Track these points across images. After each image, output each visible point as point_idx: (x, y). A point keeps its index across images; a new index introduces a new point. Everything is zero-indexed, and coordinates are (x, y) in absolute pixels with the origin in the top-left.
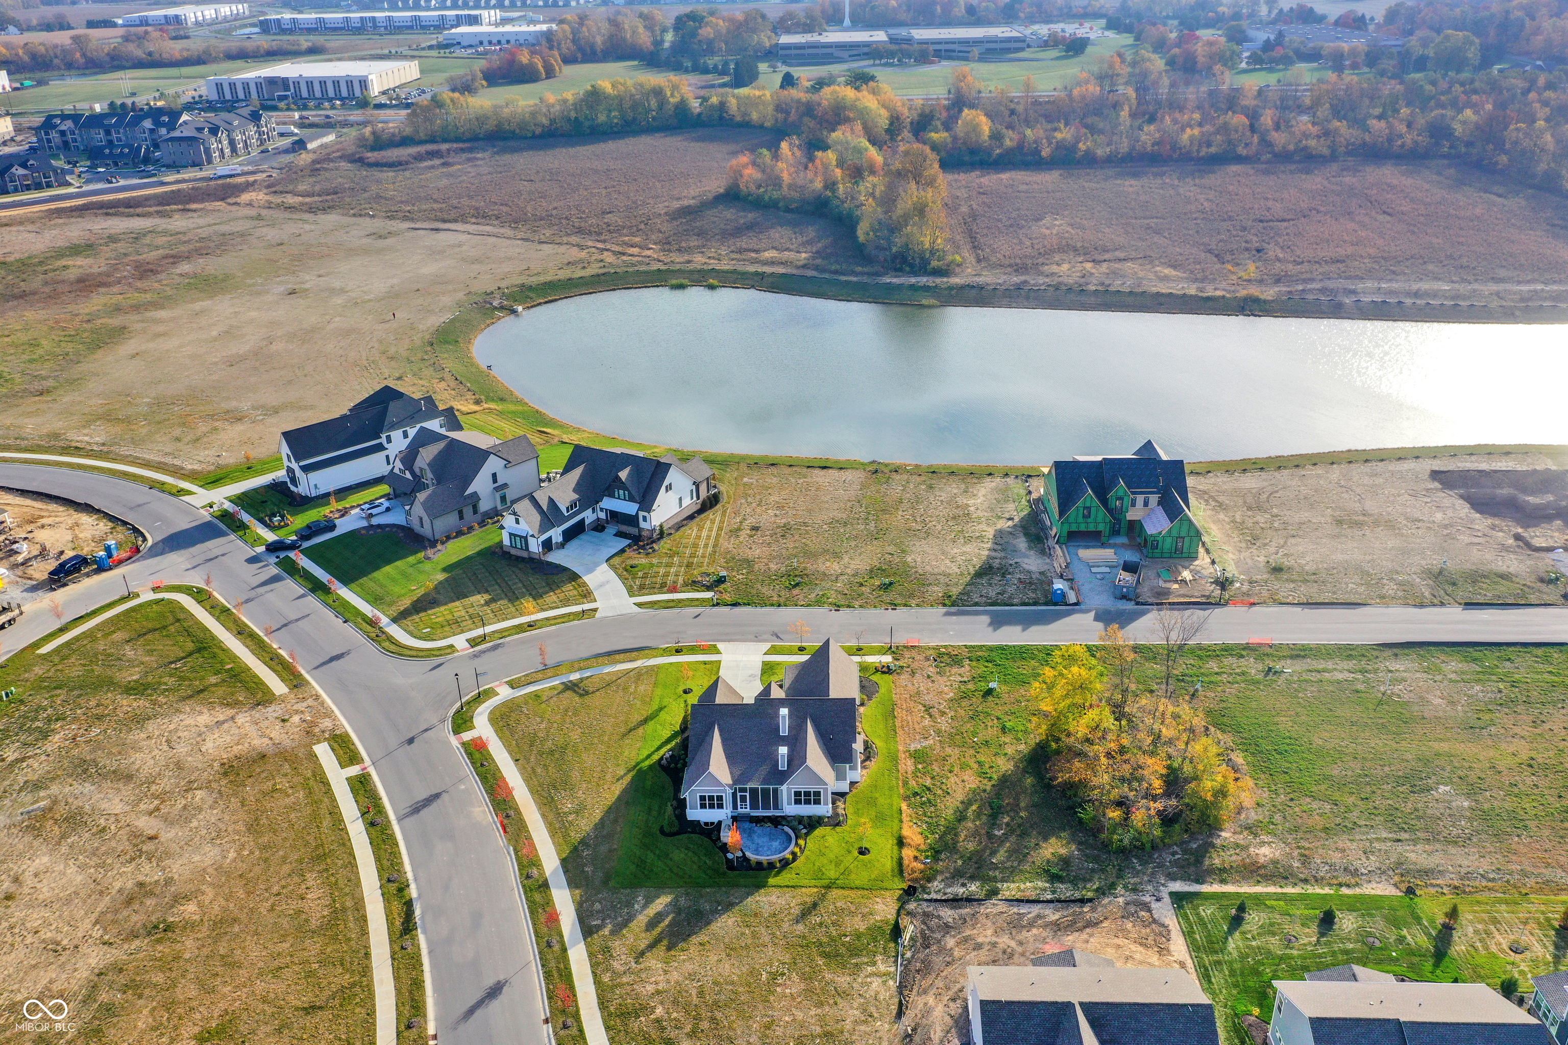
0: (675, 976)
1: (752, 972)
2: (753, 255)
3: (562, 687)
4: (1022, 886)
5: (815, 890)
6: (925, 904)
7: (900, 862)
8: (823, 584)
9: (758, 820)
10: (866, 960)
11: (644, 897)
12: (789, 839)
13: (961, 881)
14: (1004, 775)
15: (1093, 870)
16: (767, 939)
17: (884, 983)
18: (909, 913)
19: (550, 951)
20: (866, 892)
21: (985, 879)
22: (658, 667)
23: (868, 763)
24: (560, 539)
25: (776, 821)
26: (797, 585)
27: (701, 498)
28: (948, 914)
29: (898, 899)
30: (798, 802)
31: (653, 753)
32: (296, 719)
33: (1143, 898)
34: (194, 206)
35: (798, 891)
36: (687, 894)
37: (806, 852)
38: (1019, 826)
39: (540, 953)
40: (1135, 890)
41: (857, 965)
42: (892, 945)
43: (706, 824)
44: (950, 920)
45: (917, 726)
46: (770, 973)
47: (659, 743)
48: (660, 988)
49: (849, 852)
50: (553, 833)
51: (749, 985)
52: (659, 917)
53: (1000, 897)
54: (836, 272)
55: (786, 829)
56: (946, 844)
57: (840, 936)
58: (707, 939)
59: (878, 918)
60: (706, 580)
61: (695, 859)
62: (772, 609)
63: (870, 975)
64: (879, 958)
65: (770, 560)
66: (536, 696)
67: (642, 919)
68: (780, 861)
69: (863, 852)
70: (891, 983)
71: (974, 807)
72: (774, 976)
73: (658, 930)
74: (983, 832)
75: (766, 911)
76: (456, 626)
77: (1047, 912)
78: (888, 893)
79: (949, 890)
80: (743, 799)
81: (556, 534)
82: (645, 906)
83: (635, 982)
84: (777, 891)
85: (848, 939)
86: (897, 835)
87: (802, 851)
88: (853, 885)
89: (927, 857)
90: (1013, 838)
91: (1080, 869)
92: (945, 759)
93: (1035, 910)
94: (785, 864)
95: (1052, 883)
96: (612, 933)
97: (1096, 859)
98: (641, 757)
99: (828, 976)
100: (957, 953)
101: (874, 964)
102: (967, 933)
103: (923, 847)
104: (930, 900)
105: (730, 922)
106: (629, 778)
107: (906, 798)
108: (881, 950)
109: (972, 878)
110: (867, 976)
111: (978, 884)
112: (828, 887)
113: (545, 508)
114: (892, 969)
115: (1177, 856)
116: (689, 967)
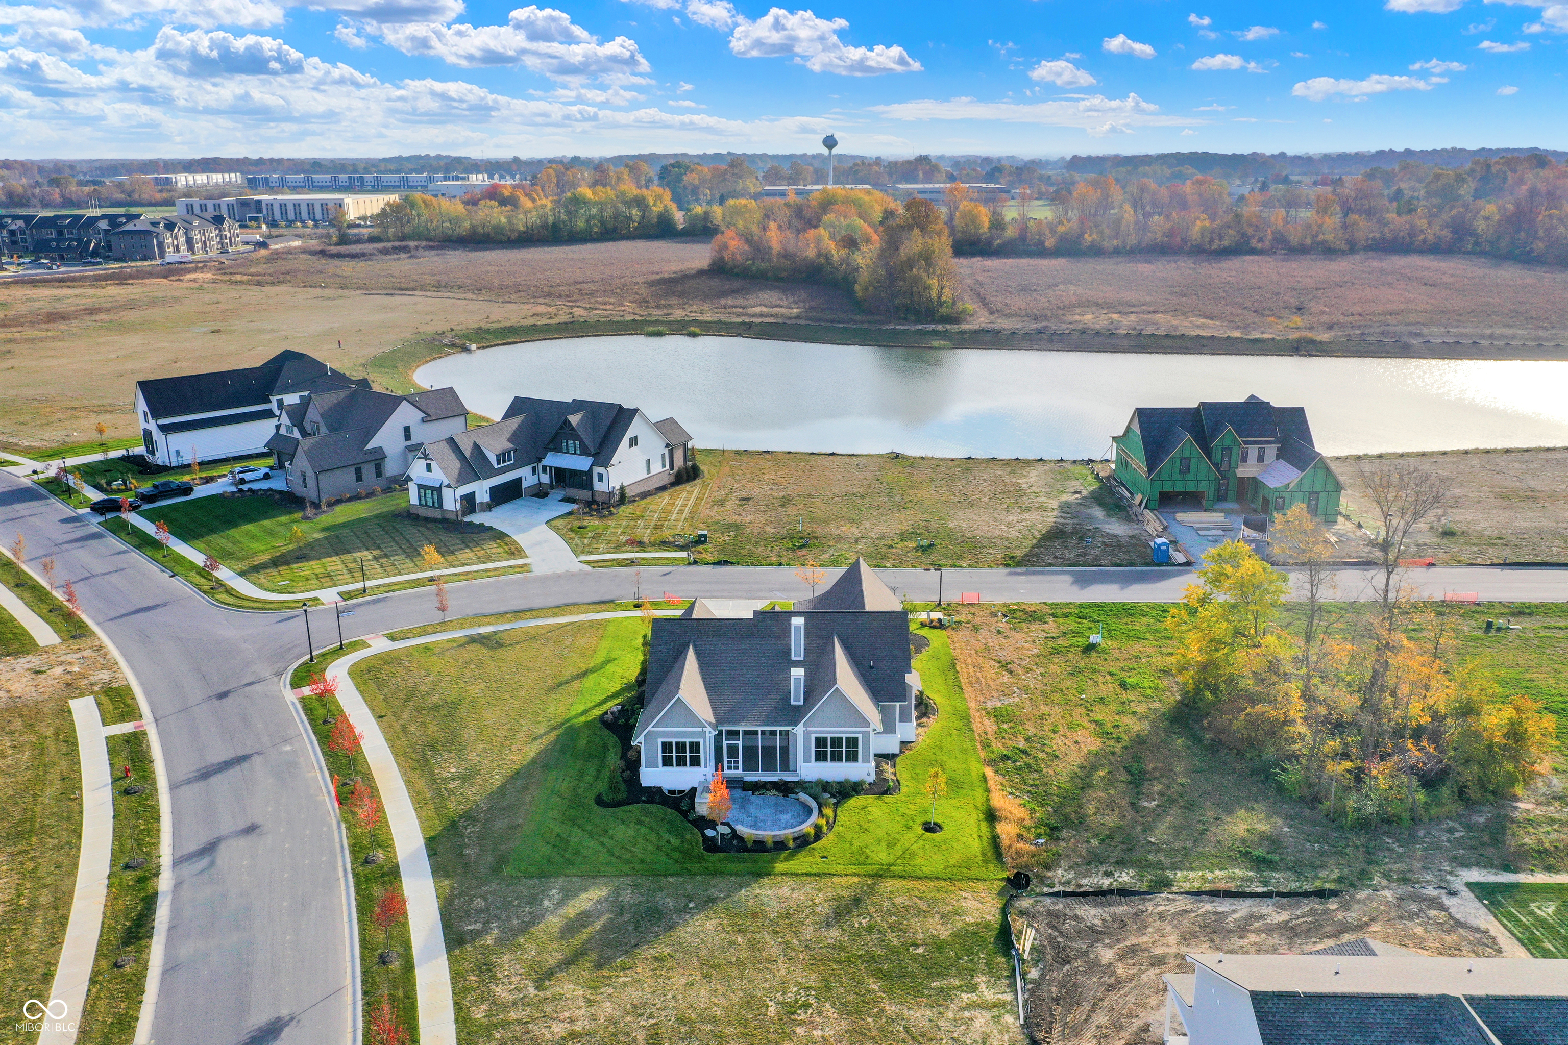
0: (607, 1009)
1: (749, 1002)
2: (740, 310)
3: (466, 639)
4: (1209, 876)
5: (856, 880)
6: (1048, 901)
7: (995, 841)
8: (839, 546)
9: (757, 787)
10: (957, 983)
11: (562, 890)
12: (809, 811)
13: (1103, 868)
14: (1138, 736)
15: (1322, 853)
16: (775, 951)
17: (997, 1019)
18: (1022, 913)
19: (382, 969)
20: (944, 884)
21: (1142, 866)
22: (607, 621)
23: (924, 720)
24: (487, 498)
25: (785, 789)
26: (804, 546)
27: (676, 469)
28: (1091, 914)
29: (1000, 894)
30: (821, 757)
31: (593, 708)
32: (58, 670)
33: (1424, 891)
34: (131, 282)
35: (827, 881)
36: (636, 886)
37: (837, 828)
38: (1181, 795)
39: (364, 973)
40: (1405, 881)
41: (941, 990)
42: (1001, 959)
43: (672, 792)
44: (1097, 922)
45: (991, 683)
46: (783, 1004)
47: (602, 697)
48: (578, 1028)
49: (909, 828)
50: (419, 804)
51: (744, 1023)
52: (584, 918)
53: (1175, 889)
54: (833, 321)
55: (803, 796)
56: (1067, 818)
57: (906, 946)
58: (668, 950)
59: (970, 920)
60: (681, 542)
61: (653, 837)
62: (770, 568)
63: (969, 1007)
64: (981, 979)
65: (766, 525)
66: (426, 648)
67: (554, 922)
68: (795, 839)
69: (931, 828)
70: (1009, 1019)
71: (1101, 773)
72: (790, 1009)
73: (584, 935)
74: (1123, 803)
75: (773, 909)
76: (329, 579)
77: (1265, 910)
78: (980, 886)
79: (1085, 881)
80: (733, 751)
81: (481, 489)
82: (561, 903)
83: (533, 1019)
84: (791, 882)
85: (920, 950)
86: (984, 808)
87: (831, 827)
88: (919, 873)
89: (1039, 836)
90: (1175, 811)
91: (1301, 851)
92: (1041, 718)
93: (1243, 908)
94: (803, 842)
95: (1258, 870)
96: (499, 941)
97: (1323, 838)
98: (574, 713)
99: (891, 1009)
100: (1121, 970)
101: (974, 988)
102: (1132, 940)
103: (1028, 822)
104: (1056, 894)
105: (710, 925)
106: (553, 736)
107: (991, 763)
108: (982, 966)
109: (1121, 864)
110: (961, 1009)
111: (1132, 872)
112: (878, 876)
113: (467, 454)
114: (1009, 997)
115: (1457, 835)
116: (634, 995)
